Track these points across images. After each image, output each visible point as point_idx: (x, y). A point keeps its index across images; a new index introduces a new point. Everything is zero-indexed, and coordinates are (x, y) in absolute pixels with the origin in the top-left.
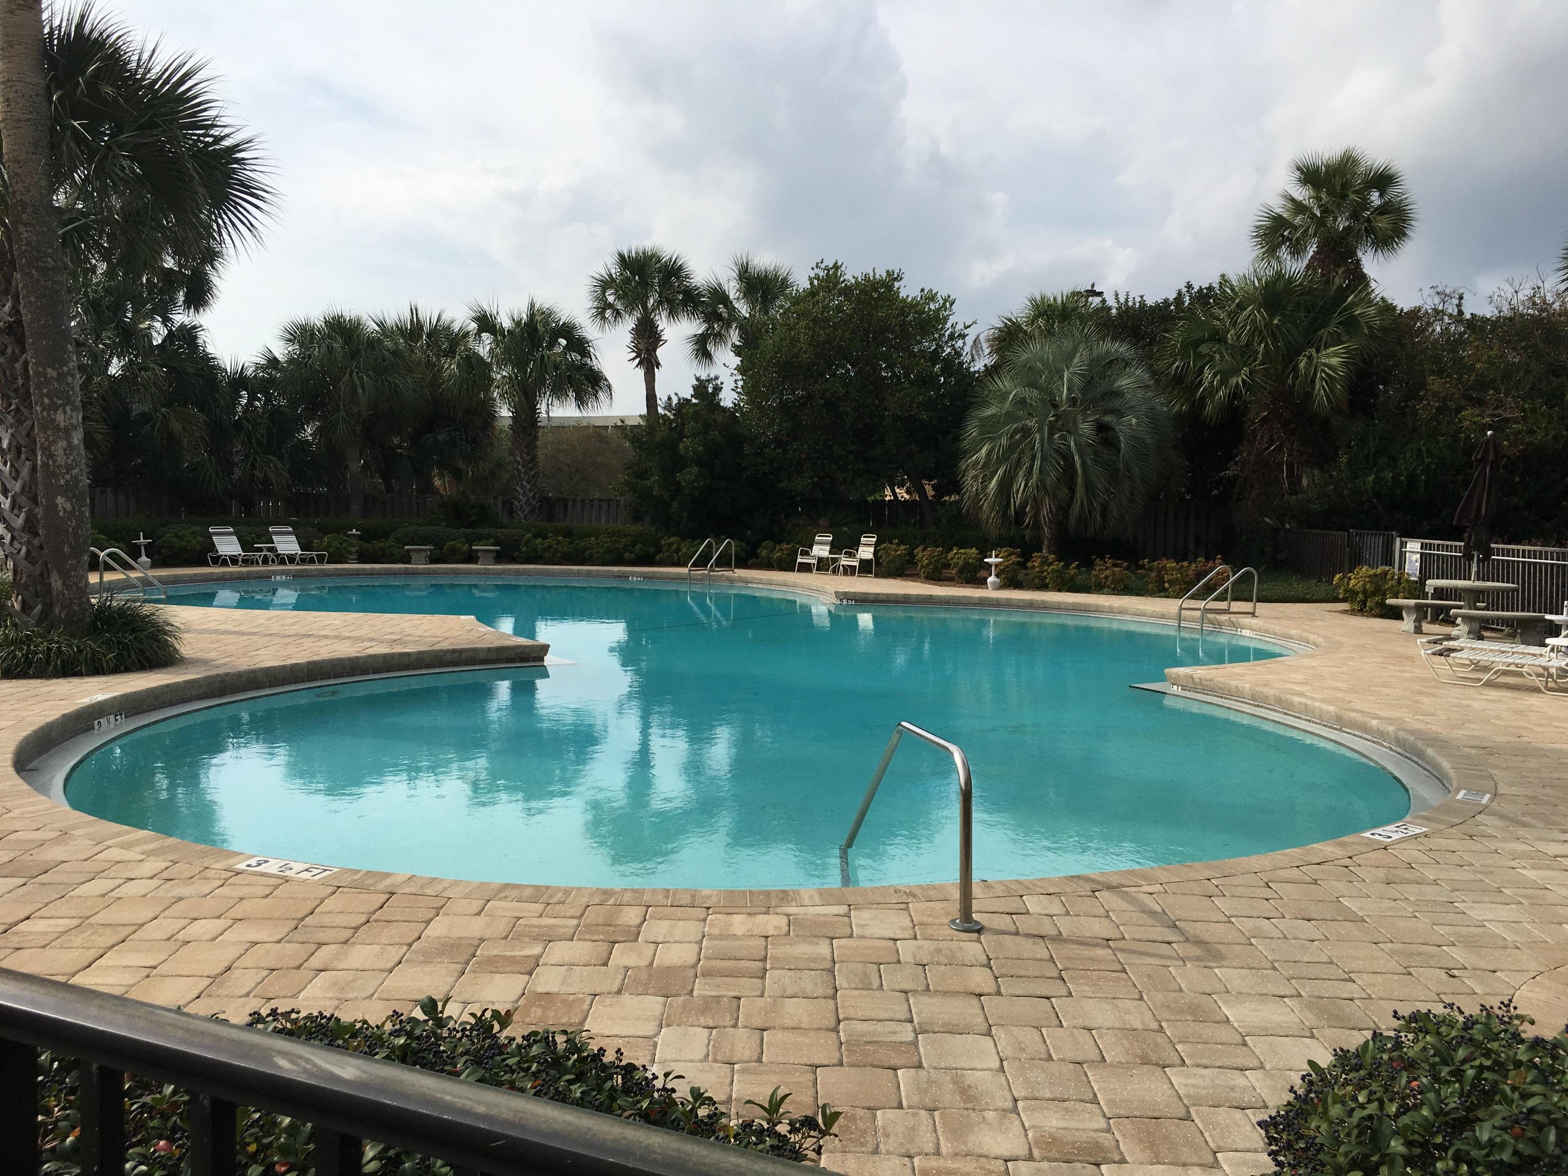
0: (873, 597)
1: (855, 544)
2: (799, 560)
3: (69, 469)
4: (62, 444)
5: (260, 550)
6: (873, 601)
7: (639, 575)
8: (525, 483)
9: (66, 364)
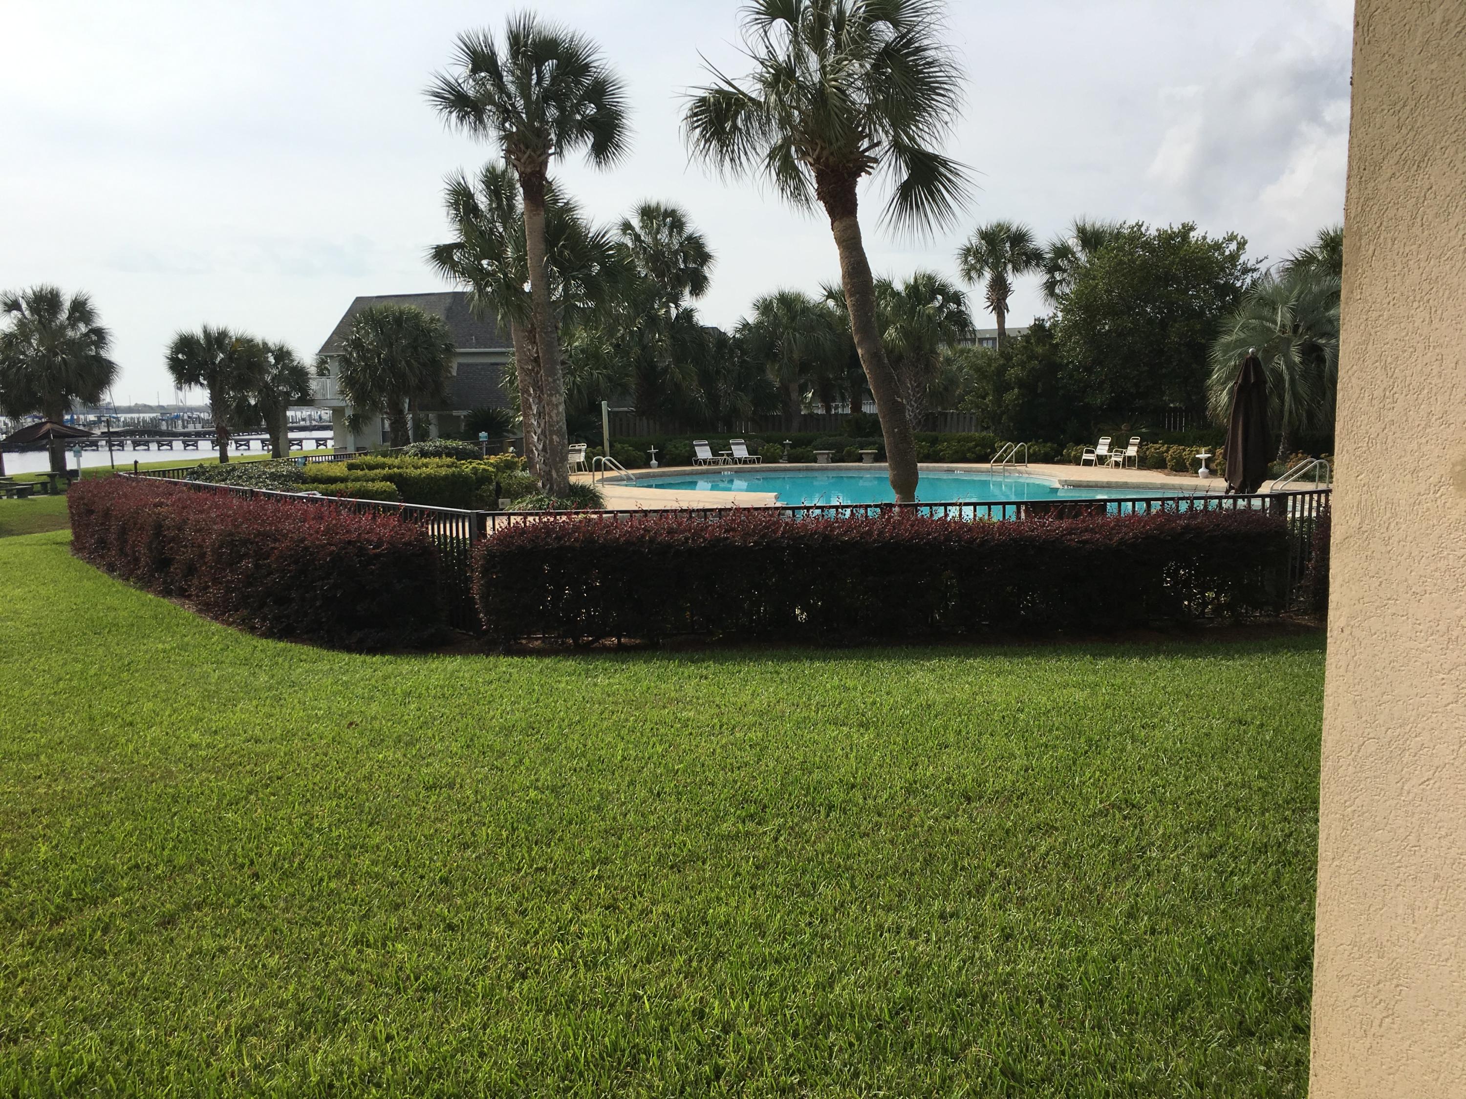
0: (1085, 484)
1: (1125, 445)
2: (1084, 457)
3: (558, 422)
4: (555, 411)
5: (723, 455)
6: (1085, 487)
7: (961, 469)
8: (913, 403)
9: (556, 375)
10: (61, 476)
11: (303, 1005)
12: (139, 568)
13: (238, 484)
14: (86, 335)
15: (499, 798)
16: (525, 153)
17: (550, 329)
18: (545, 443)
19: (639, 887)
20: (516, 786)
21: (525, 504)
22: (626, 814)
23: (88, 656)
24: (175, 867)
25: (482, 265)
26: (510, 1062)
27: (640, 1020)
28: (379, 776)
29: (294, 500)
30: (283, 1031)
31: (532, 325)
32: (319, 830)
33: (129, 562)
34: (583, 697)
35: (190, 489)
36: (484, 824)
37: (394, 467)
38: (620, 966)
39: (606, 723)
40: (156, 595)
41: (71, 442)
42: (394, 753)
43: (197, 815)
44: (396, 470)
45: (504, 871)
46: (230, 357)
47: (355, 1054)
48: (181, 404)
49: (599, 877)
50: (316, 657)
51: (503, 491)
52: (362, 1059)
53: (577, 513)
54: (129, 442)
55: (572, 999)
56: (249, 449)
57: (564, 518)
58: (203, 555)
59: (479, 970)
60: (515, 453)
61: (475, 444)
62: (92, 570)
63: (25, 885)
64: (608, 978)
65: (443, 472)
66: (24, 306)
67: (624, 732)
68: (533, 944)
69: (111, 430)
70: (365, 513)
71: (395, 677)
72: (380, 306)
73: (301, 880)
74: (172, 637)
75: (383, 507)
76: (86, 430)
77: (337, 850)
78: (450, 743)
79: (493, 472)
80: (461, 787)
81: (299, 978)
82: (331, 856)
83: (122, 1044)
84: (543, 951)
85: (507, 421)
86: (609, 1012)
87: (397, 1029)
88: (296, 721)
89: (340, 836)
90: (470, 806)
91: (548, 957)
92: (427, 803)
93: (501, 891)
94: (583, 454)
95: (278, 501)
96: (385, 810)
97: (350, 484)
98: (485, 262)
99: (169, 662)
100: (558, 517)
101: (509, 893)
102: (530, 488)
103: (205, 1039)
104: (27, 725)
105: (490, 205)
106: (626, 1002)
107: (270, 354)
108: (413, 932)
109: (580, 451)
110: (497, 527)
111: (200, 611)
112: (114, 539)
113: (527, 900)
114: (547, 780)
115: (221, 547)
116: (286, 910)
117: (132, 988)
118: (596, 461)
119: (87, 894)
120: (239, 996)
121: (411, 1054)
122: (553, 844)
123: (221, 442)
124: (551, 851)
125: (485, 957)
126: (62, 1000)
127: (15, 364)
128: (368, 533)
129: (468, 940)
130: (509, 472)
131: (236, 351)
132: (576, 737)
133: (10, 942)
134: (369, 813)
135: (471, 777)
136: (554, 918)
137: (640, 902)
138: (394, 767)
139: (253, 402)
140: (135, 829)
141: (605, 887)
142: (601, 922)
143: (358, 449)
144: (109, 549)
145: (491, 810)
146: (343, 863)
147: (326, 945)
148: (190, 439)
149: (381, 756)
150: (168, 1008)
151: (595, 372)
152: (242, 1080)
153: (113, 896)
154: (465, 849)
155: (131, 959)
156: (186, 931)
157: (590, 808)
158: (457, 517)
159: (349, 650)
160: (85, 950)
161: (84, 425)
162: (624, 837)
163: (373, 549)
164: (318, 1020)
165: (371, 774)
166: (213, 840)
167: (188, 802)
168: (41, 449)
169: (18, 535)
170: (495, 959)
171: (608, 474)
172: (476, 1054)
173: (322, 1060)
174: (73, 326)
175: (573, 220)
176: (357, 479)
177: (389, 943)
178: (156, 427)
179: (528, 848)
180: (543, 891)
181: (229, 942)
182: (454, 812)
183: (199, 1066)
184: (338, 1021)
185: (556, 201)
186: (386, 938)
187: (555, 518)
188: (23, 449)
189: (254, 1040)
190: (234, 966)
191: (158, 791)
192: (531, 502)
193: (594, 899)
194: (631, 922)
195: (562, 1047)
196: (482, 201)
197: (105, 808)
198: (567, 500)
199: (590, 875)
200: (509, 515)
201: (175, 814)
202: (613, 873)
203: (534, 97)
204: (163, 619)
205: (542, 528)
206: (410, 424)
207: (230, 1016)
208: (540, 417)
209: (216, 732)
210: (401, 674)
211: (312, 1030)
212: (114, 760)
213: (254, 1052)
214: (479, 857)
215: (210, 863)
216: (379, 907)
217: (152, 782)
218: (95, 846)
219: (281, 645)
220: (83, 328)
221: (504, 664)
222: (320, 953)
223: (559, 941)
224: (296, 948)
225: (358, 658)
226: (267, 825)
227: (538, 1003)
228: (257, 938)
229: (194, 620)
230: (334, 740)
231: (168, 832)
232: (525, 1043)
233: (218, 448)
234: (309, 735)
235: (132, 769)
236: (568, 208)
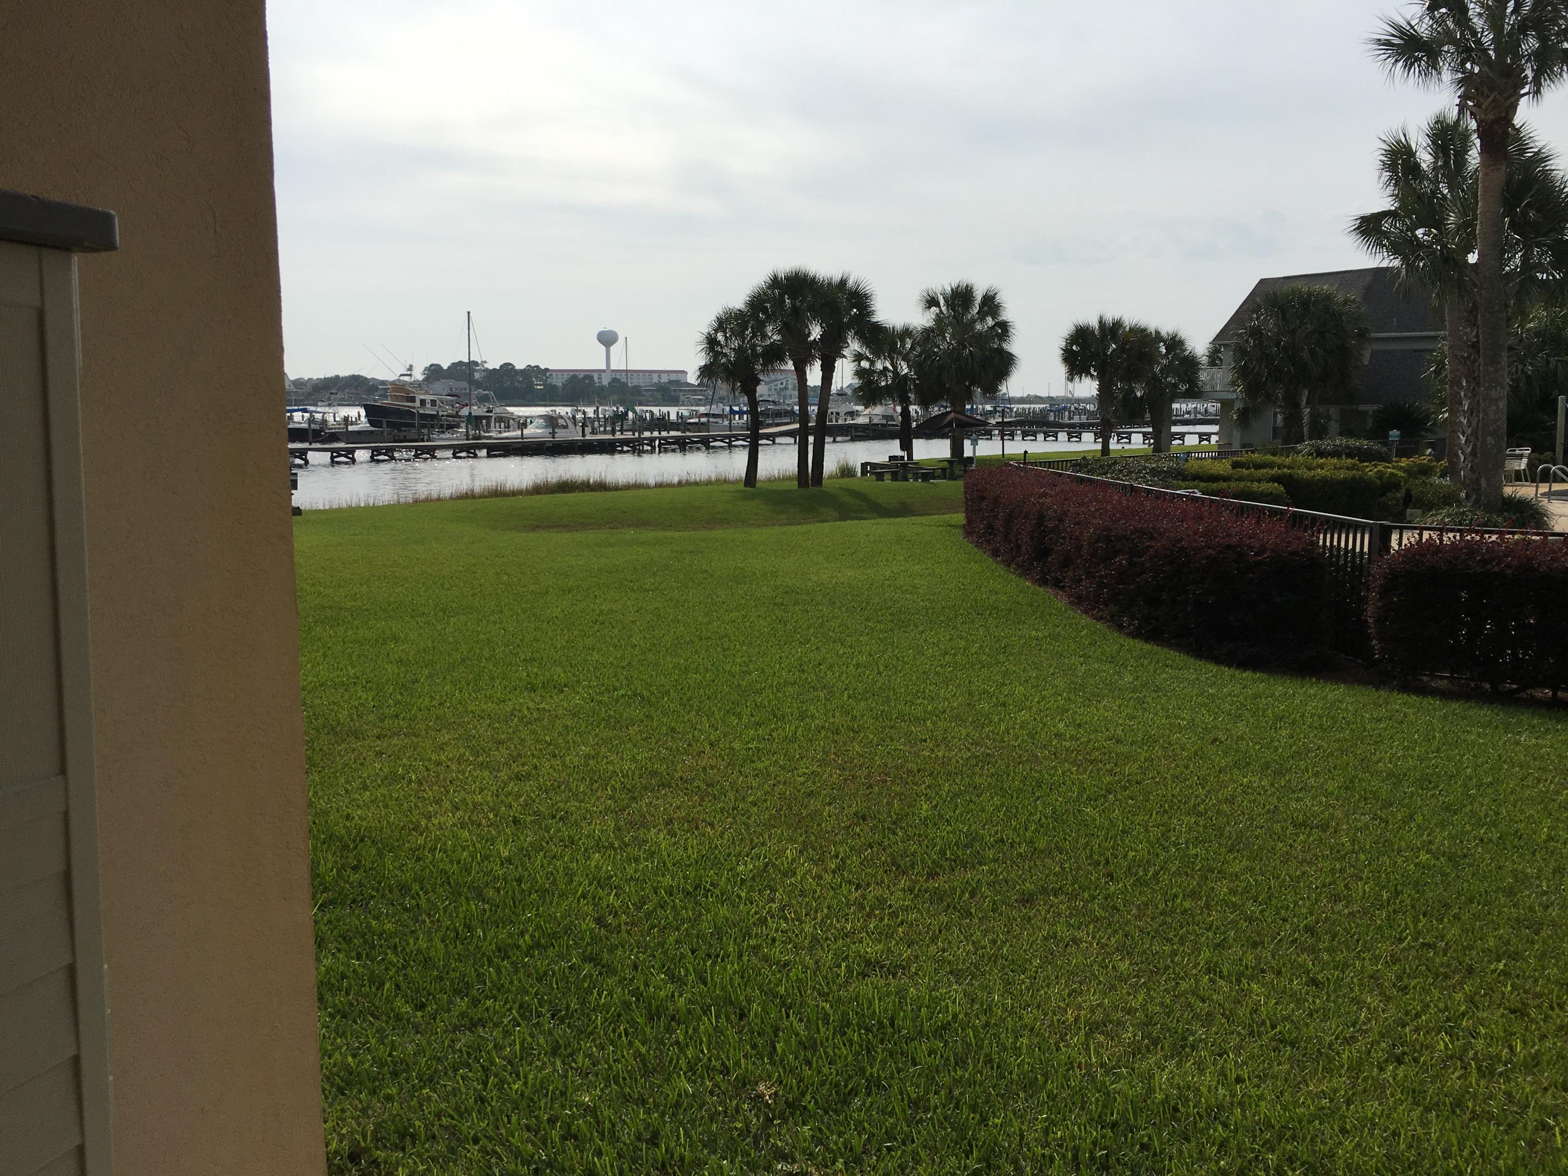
3: (1495, 421)
4: (1493, 408)
9: (1499, 363)
10: (959, 463)
11: (1152, 1018)
12: (1020, 555)
13: (1118, 479)
14: (993, 327)
15: (1380, 854)
16: (1488, 97)
17: (1496, 309)
18: (1475, 447)
19: (1558, 997)
20: (1403, 844)
21: (1442, 515)
22: (1548, 907)
23: (971, 635)
24: (1035, 849)
25: (1416, 236)
26: (1377, 1149)
27: (1548, 1154)
28: (1243, 802)
29: (1174, 498)
30: (1129, 1038)
31: (1474, 303)
32: (1176, 844)
33: (1011, 549)
34: (1499, 755)
35: (1072, 481)
36: (1361, 879)
37: (1285, 467)
38: (1525, 1084)
39: (1528, 792)
40: (1034, 583)
41: (968, 431)
42: (1261, 780)
43: (1058, 803)
44: (1286, 470)
45: (1382, 937)
46: (1121, 349)
47: (1204, 1085)
48: (1070, 396)
49: (1505, 973)
50: (1182, 664)
51: (1413, 500)
52: (1209, 1092)
53: (1513, 533)
54: (1019, 432)
55: (1459, 1104)
56: (1130, 443)
57: (1494, 538)
58: (1079, 548)
59: (1345, 1038)
60: (1434, 456)
61: (1385, 444)
62: (980, 554)
63: (908, 836)
64: (1509, 1095)
65: (1342, 475)
66: (942, 302)
67: (1553, 806)
68: (1413, 1028)
69: (1005, 420)
70: (1248, 516)
71: (1267, 698)
72: (1286, 288)
73: (1154, 891)
74: (1045, 626)
75: (1269, 511)
76: (983, 419)
77: (1193, 869)
78: (1326, 780)
79: (1402, 477)
80: (1336, 832)
81: (1148, 989)
82: (1187, 875)
83: (982, 1005)
84: (1426, 1039)
85: (1427, 418)
86: (1506, 1132)
87: (1249, 1073)
88: (1158, 727)
89: (1197, 855)
90: (1346, 855)
91: (1431, 1048)
92: (1294, 841)
93: (1377, 958)
94: (1525, 461)
95: (1157, 498)
96: (1247, 838)
97: (1233, 484)
98: (1420, 232)
99: (1040, 649)
100: (1487, 536)
101: (1387, 962)
102: (1448, 499)
103: (1056, 1023)
104: (918, 691)
105: (1435, 163)
106: (1530, 1128)
107: (1162, 344)
108: (1269, 976)
109: (1521, 457)
110: (1405, 541)
111: (1071, 603)
112: (1001, 525)
113: (1409, 976)
114: (1443, 845)
115: (1097, 542)
116: (1138, 917)
117: (993, 955)
118: (1543, 469)
119: (958, 856)
120: (1088, 990)
121: (1263, 1103)
122: (1446, 920)
123: (1104, 435)
124: (1444, 928)
125: (1354, 1025)
126: (933, 948)
127: (930, 356)
128: (1250, 538)
129: (1334, 1002)
130: (1424, 478)
131: (1129, 341)
132: (1487, 800)
133: (895, 885)
134: (1230, 838)
135: (1348, 823)
136: (1441, 1005)
137: (1558, 1016)
138: (1259, 794)
139: (1139, 394)
140: (1003, 805)
141: (1512, 986)
142: (1503, 1025)
143: (1244, 446)
144: (995, 535)
145: (1370, 864)
146: (1198, 883)
147: (1177, 964)
148: (1074, 432)
149: (1245, 780)
150: (1024, 983)
151: (1552, 360)
152: (1088, 1074)
153: (981, 864)
154: (1335, 901)
155: (993, 926)
156: (1043, 913)
157: (1499, 888)
158: (1356, 527)
159: (1218, 661)
160: (955, 908)
161: (981, 415)
162: (1543, 934)
163: (1255, 555)
164: (1165, 1038)
165: (1234, 797)
166: (1071, 831)
167: (1051, 789)
168: (943, 436)
169: (920, 515)
170: (1366, 1032)
171: (1556, 487)
172: (1336, 1128)
173: (1168, 1079)
174: (982, 319)
175: (1544, 171)
176: (1241, 479)
177: (1244, 981)
178: (1044, 417)
179: (1414, 917)
180: (1429, 971)
181: (1081, 934)
182: (1325, 858)
183: (1049, 1047)
184: (1186, 1045)
185: (1523, 151)
186: (1242, 974)
187: (1482, 537)
188: (929, 437)
189: (1102, 1038)
190: (1086, 959)
191: (1025, 773)
192: (1449, 515)
193: (1496, 997)
194: (1543, 1037)
195: (1443, 1153)
196: (1425, 158)
197: (977, 780)
198: (1498, 516)
199: (1492, 967)
200: (1422, 529)
201: (1038, 798)
202: (1524, 973)
203: (1507, 28)
204: (1037, 607)
205: (1464, 548)
206: (1306, 420)
207: (1080, 1008)
208: (1472, 414)
209: (1079, 726)
210: (1272, 695)
211: (1159, 1047)
212: (988, 736)
213: (1102, 1051)
214: (1352, 914)
215: (1067, 853)
216: (1235, 940)
217: (1019, 764)
218: (968, 813)
219: (1148, 647)
220: (990, 322)
221: (1399, 702)
222: (1171, 970)
223: (1446, 1033)
224: (1147, 959)
225: (1226, 671)
226: (1124, 828)
227: (1416, 1096)
228: (1109, 938)
229: (1066, 611)
230: (1196, 753)
231: (1031, 814)
232: (1395, 1134)
233: (1100, 440)
234: (1170, 744)
235: (1003, 748)
236: (1540, 158)
